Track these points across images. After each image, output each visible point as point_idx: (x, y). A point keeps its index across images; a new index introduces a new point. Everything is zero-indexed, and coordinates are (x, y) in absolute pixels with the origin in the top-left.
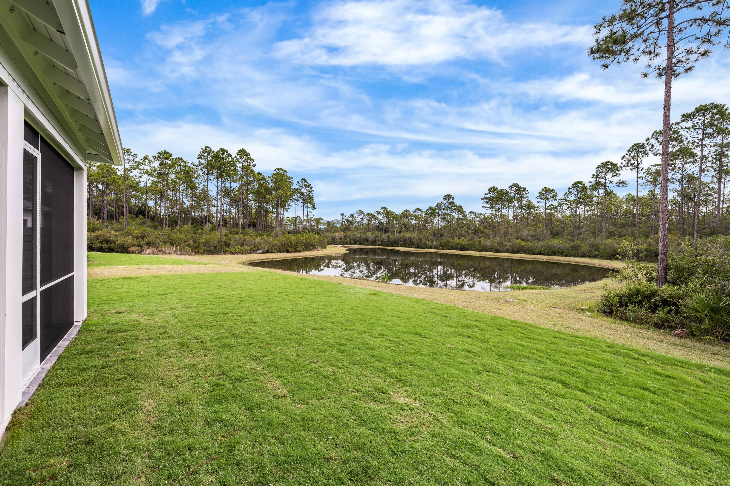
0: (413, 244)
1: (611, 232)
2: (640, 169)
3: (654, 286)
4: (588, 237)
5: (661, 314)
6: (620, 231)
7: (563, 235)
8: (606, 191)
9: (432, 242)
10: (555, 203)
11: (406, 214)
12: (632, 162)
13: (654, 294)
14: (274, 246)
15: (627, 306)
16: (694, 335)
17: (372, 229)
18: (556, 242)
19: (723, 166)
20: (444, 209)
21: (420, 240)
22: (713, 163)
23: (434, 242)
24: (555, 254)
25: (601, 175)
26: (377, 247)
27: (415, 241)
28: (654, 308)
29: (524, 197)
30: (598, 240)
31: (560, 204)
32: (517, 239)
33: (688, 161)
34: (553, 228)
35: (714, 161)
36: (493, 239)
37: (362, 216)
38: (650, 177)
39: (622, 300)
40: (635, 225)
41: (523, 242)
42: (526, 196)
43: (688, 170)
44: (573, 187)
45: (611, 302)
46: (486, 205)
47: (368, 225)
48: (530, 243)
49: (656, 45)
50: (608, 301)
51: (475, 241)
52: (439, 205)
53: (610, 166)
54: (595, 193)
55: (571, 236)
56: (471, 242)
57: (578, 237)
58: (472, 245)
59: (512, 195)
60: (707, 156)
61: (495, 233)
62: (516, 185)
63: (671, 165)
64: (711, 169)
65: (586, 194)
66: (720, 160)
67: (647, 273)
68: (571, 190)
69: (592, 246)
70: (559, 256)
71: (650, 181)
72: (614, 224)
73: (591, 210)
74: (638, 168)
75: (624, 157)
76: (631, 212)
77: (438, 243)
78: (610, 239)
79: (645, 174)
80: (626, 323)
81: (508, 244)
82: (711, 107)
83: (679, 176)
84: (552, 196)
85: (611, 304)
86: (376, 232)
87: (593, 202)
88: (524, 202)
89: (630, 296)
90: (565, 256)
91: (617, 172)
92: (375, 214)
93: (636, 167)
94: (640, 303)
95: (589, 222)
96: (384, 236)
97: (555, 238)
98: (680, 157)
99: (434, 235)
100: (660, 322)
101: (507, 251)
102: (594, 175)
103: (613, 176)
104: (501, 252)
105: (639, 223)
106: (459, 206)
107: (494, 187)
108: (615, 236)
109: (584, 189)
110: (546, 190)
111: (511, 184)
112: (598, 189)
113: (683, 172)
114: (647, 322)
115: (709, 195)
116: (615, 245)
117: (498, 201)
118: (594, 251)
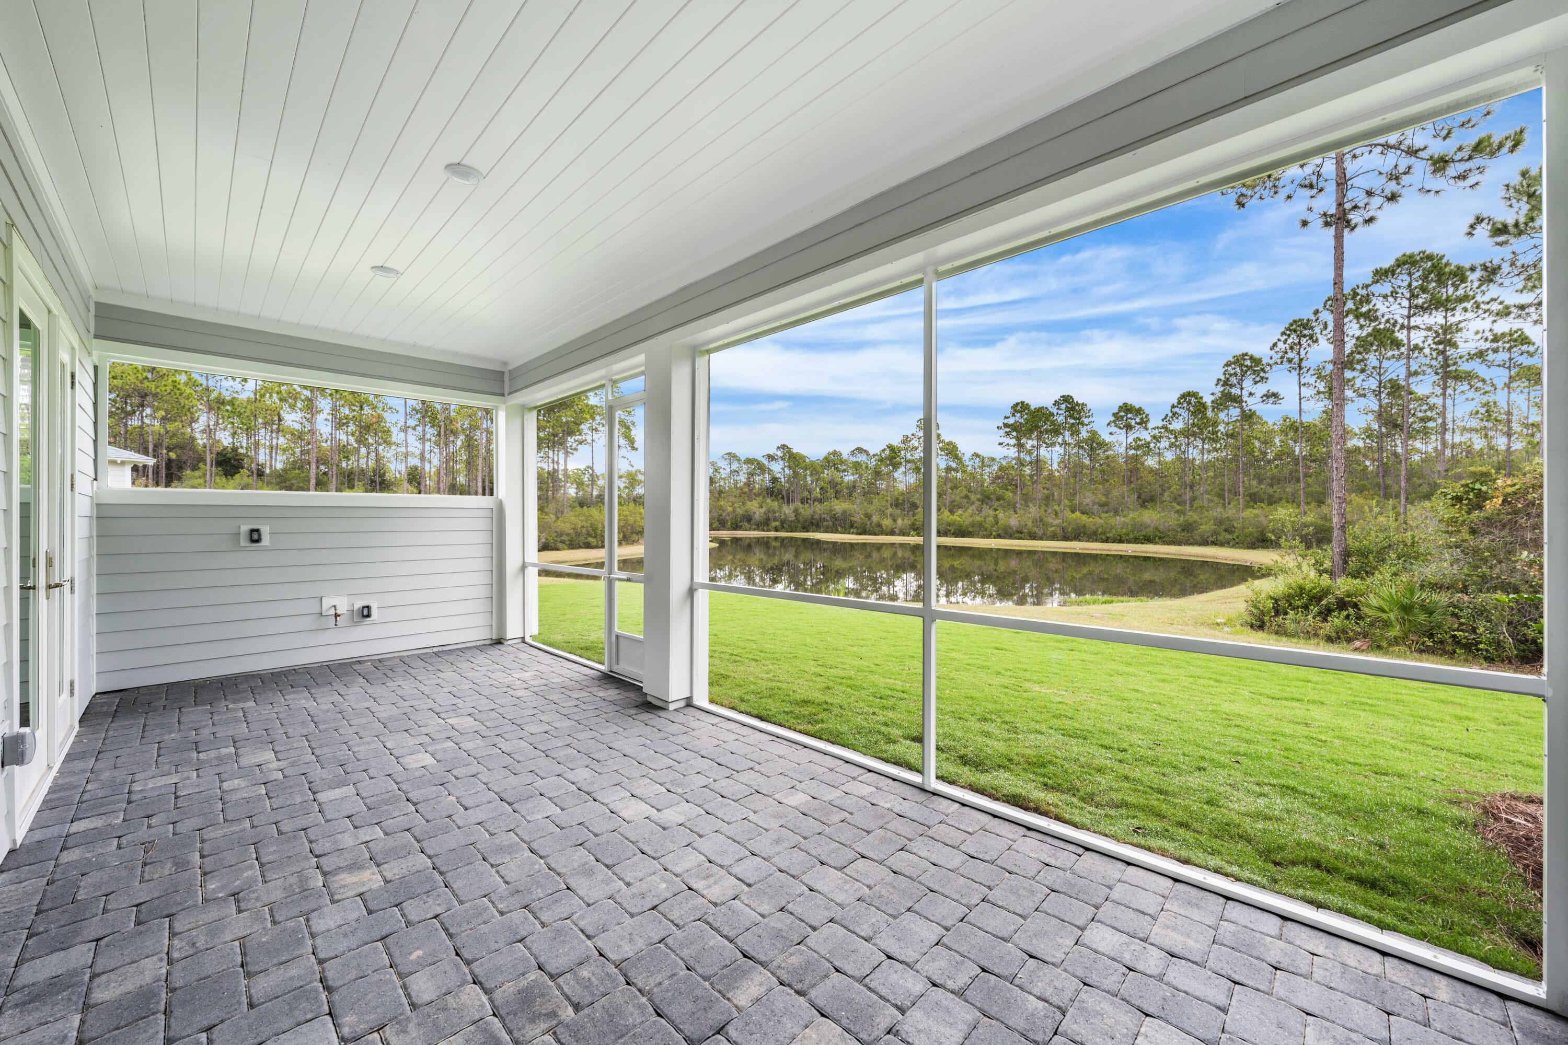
0: (852, 526)
1: (1255, 494)
2: (1305, 370)
3: (1325, 581)
4: (1211, 505)
5: (1336, 621)
6: (1271, 491)
7: (1162, 502)
8: (1243, 411)
9: (895, 521)
10: (1145, 436)
11: (833, 461)
12: (1290, 355)
13: (1326, 592)
14: (560, 534)
15: (1286, 613)
16: (1379, 647)
17: (758, 495)
18: (1150, 517)
19: (1448, 366)
20: (917, 449)
21: (868, 516)
22: (1433, 358)
23: (900, 521)
24: (1148, 540)
25: (1234, 380)
26: (773, 534)
27: (858, 518)
28: (1325, 614)
29: (1083, 424)
30: (1231, 512)
31: (1154, 437)
32: (1073, 512)
33: (1390, 354)
34: (1141, 486)
35: (1434, 354)
36: (1022, 512)
37: (735, 466)
38: (1323, 384)
39: (1279, 605)
40: (1298, 480)
41: (1084, 518)
42: (1086, 421)
43: (1390, 371)
44: (1179, 403)
45: (1261, 608)
46: (1007, 440)
47: (748, 484)
48: (1097, 519)
49: (1319, 175)
50: (1256, 607)
51: (985, 517)
52: (906, 440)
53: (1248, 363)
54: (1222, 416)
55: (1179, 504)
56: (978, 518)
57: (1191, 506)
58: (980, 525)
59: (1061, 419)
60: (1421, 345)
61: (1027, 499)
62: (1067, 399)
63: (1359, 362)
64: (1429, 370)
65: (1204, 416)
66: (1443, 352)
67: (1317, 562)
68: (1176, 410)
69: (1219, 522)
70: (1156, 543)
71: (1323, 393)
72: (1258, 478)
73: (1216, 450)
74: (1300, 368)
75: (1275, 345)
76: (1291, 454)
77: (907, 522)
78: (1253, 507)
79: (1314, 378)
80: (1284, 639)
81: (1055, 523)
82: (1422, 259)
83: (1373, 384)
84: (1138, 420)
85: (1262, 611)
86: (769, 500)
87: (1219, 434)
88: (1084, 434)
89: (1289, 598)
90: (1169, 543)
91: (1262, 374)
92: (765, 462)
93: (1296, 366)
94: (1306, 607)
95: (1211, 474)
96: (787, 510)
97: (1146, 507)
98: (1375, 348)
99: (897, 505)
100: (1334, 635)
101: (1054, 537)
102: (1219, 380)
103: (1256, 383)
104: (1041, 539)
105: (1306, 475)
106: (950, 443)
107: (1022, 403)
108: (1261, 501)
109: (1200, 408)
110: (1127, 408)
111: (1057, 397)
112: (1227, 408)
113: (1380, 375)
114: (1316, 635)
115: (1430, 419)
116: (1262, 519)
117: (1031, 431)
118: (1224, 533)
